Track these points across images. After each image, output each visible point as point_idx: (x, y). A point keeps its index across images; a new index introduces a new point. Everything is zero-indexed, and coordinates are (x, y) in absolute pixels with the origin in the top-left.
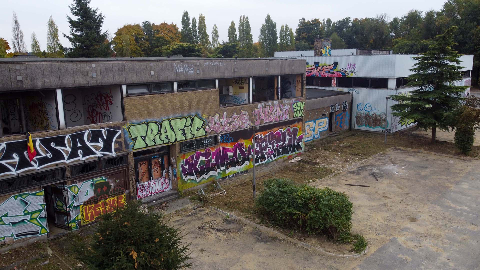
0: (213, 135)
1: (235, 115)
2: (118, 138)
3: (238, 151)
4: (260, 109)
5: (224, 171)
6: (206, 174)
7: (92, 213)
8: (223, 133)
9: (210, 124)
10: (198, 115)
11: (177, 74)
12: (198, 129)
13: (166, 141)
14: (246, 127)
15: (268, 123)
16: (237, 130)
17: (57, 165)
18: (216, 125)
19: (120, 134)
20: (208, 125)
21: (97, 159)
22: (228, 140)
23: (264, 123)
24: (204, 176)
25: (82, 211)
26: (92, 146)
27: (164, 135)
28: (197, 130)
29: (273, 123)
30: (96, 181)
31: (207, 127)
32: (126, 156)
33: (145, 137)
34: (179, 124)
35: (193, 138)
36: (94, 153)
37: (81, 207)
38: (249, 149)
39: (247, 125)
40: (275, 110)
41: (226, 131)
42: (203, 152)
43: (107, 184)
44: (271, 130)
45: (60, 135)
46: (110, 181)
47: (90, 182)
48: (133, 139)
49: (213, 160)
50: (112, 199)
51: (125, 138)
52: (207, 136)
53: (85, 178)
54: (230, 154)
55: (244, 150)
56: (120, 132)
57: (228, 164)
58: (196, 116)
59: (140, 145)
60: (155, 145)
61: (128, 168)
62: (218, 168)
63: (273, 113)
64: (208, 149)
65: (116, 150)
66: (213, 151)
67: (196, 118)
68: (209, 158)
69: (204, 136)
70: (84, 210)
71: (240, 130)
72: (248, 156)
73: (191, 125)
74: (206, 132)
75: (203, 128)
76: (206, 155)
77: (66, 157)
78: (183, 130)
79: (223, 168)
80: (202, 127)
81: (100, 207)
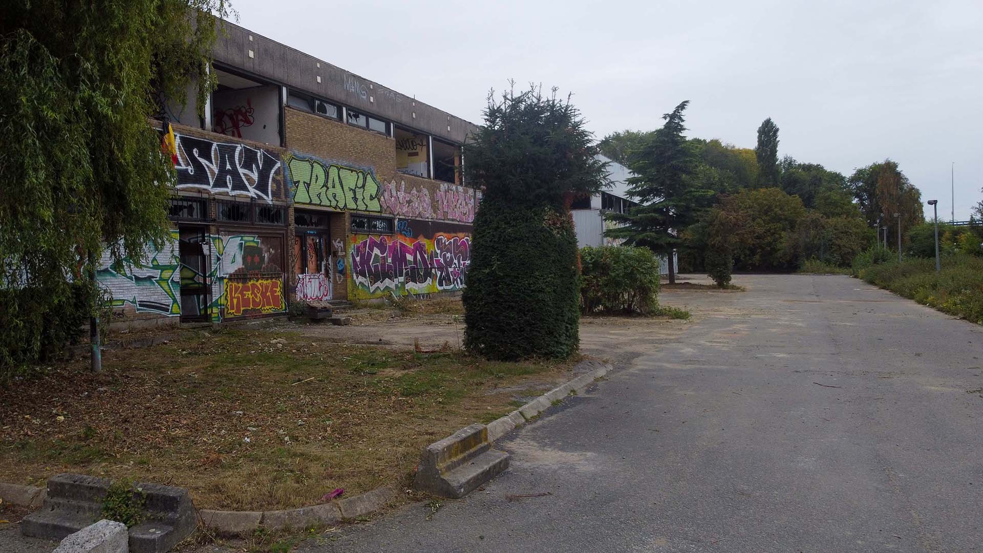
0: (388, 215)
1: (414, 191)
2: (275, 173)
3: (419, 257)
4: (442, 193)
5: (403, 284)
6: (381, 282)
7: (238, 298)
8: (401, 217)
9: (386, 194)
10: (372, 173)
11: (348, 93)
12: (372, 198)
13: (334, 203)
14: (428, 218)
15: (453, 220)
16: (417, 219)
17: (199, 191)
18: (393, 199)
19: (279, 168)
20: (382, 194)
21: (249, 200)
22: (407, 232)
23: (449, 220)
24: (378, 284)
25: (226, 291)
26: (245, 174)
27: (331, 191)
28: (371, 200)
29: (457, 223)
30: (246, 242)
31: (382, 199)
32: (286, 208)
33: (309, 185)
34: (350, 179)
35: (366, 210)
36: (246, 189)
37: (225, 281)
38: (432, 258)
39: (429, 215)
40: (459, 201)
41: (403, 214)
42: (377, 240)
43: (259, 251)
44: (455, 235)
45: (205, 139)
46: (264, 248)
47: (238, 240)
48: (295, 183)
49: (390, 260)
50: (265, 282)
51: (284, 177)
52: (383, 215)
53: (234, 230)
54: (409, 257)
55: (426, 256)
56: (278, 165)
57: (407, 274)
58: (369, 173)
59: (301, 197)
60: (320, 205)
61: (287, 231)
62: (396, 277)
63: (458, 206)
64: (384, 238)
65: (274, 194)
66: (389, 243)
67: (369, 178)
68: (385, 254)
69: (379, 212)
70: (228, 290)
71: (420, 219)
72: (431, 268)
73: (363, 186)
74: (381, 206)
75: (378, 198)
76: (382, 248)
77: (212, 183)
78: (355, 193)
79: (401, 279)
80: (376, 197)
81: (250, 293)
